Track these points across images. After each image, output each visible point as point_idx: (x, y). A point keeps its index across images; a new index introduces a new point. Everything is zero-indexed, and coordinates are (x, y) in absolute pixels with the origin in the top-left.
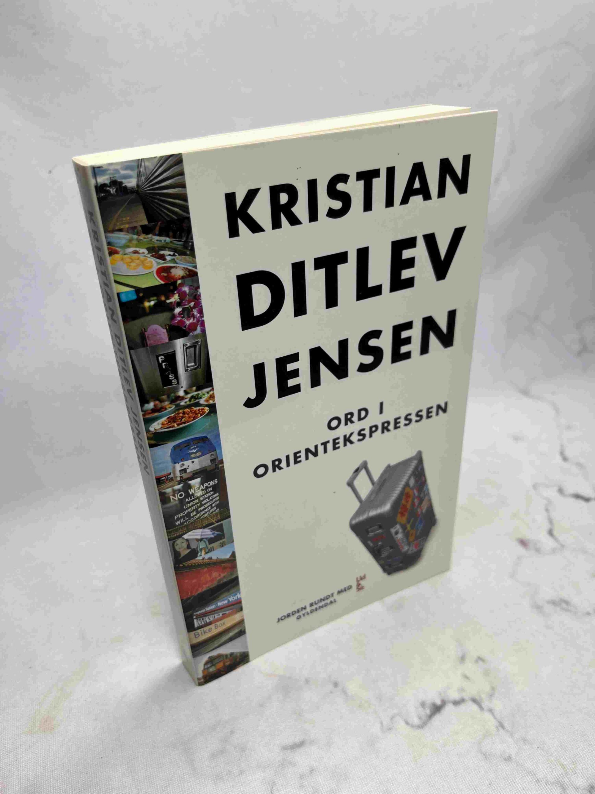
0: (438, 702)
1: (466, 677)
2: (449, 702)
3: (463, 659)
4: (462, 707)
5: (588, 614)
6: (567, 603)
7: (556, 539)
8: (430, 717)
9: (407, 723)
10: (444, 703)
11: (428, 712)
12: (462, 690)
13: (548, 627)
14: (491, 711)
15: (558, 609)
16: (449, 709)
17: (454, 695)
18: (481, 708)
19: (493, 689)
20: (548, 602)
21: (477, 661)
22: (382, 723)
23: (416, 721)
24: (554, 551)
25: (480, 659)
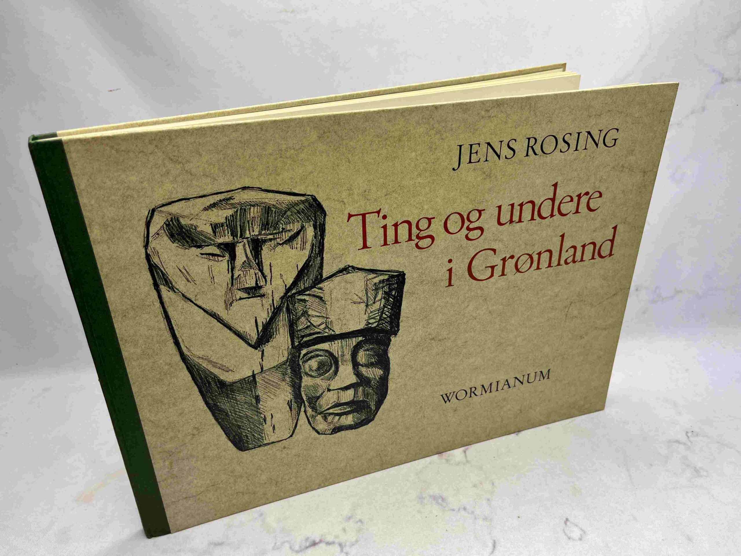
0: (317, 541)
1: (344, 530)
2: (324, 542)
3: (349, 518)
4: (330, 547)
5: (453, 510)
6: (443, 499)
7: (466, 456)
8: (307, 548)
9: (291, 548)
10: (321, 541)
11: (308, 544)
12: (337, 537)
13: (419, 512)
14: (347, 553)
15: (434, 502)
16: (322, 545)
17: (330, 539)
18: (342, 550)
19: (357, 541)
20: (430, 496)
21: (357, 522)
22: (275, 543)
23: (297, 548)
24: (458, 464)
25: (361, 521)
